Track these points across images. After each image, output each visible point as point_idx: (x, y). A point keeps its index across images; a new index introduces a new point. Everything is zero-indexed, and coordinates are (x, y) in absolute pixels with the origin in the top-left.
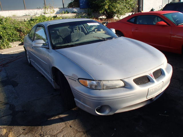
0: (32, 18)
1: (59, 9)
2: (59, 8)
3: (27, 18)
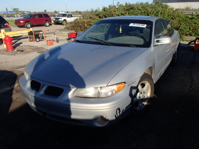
3: (196, 12)
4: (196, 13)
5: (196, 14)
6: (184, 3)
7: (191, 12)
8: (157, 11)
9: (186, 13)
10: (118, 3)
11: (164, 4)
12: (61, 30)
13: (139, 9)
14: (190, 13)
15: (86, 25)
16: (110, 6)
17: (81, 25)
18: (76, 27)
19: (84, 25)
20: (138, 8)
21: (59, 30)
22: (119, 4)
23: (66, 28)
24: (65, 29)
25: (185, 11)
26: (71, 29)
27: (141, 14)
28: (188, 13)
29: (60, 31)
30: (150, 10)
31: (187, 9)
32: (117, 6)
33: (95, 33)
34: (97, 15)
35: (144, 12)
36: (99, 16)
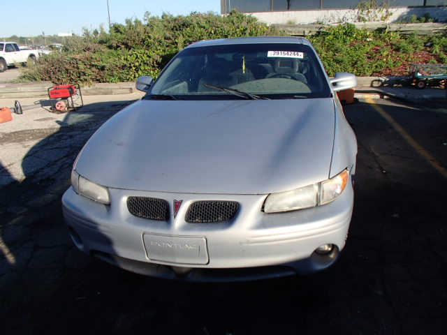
0: (322, 30)
1: (409, 10)
2: (409, 7)
3: (310, 29)
4: (310, 32)
5: (310, 34)
6: (282, 13)
7: (301, 29)
8: (242, 29)
9: (291, 32)
10: (148, 13)
11: (248, 14)
12: (12, 82)
13: (202, 25)
14: (299, 32)
15: (82, 66)
16: (128, 21)
17: (67, 67)
18: (54, 73)
19: (78, 68)
20: (198, 23)
21: (5, 83)
22: (150, 16)
23: (24, 77)
24: (24, 80)
25: (289, 29)
26: (42, 80)
27: (210, 36)
28: (295, 32)
29: (7, 85)
30: (226, 28)
31: (291, 24)
32: (145, 20)
33: (107, 83)
34: (101, 42)
35: (215, 33)
36: (107, 44)
